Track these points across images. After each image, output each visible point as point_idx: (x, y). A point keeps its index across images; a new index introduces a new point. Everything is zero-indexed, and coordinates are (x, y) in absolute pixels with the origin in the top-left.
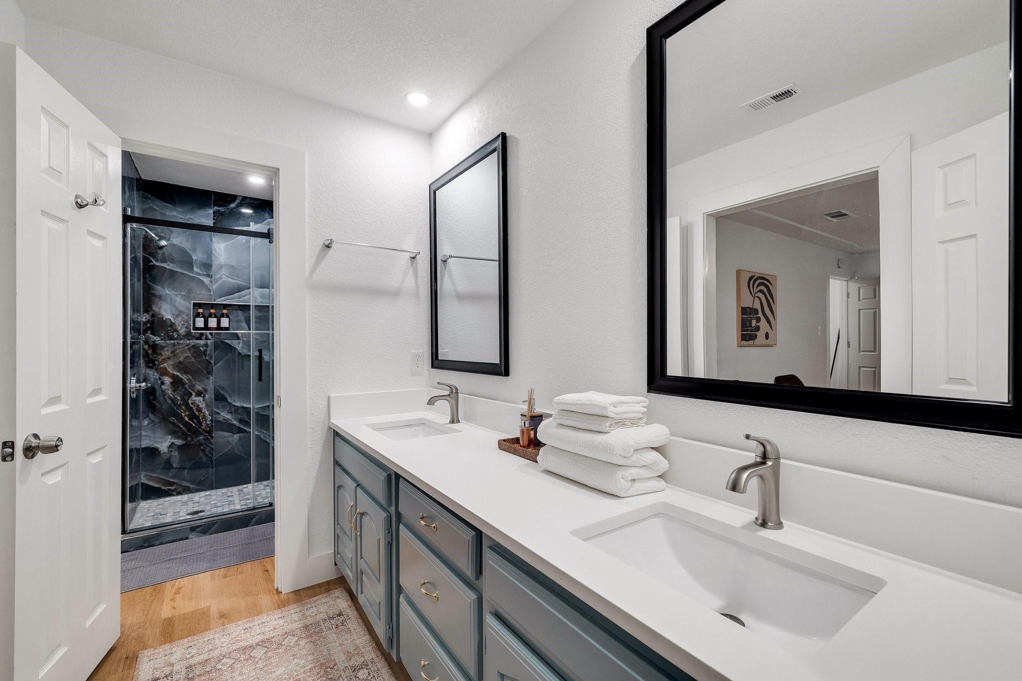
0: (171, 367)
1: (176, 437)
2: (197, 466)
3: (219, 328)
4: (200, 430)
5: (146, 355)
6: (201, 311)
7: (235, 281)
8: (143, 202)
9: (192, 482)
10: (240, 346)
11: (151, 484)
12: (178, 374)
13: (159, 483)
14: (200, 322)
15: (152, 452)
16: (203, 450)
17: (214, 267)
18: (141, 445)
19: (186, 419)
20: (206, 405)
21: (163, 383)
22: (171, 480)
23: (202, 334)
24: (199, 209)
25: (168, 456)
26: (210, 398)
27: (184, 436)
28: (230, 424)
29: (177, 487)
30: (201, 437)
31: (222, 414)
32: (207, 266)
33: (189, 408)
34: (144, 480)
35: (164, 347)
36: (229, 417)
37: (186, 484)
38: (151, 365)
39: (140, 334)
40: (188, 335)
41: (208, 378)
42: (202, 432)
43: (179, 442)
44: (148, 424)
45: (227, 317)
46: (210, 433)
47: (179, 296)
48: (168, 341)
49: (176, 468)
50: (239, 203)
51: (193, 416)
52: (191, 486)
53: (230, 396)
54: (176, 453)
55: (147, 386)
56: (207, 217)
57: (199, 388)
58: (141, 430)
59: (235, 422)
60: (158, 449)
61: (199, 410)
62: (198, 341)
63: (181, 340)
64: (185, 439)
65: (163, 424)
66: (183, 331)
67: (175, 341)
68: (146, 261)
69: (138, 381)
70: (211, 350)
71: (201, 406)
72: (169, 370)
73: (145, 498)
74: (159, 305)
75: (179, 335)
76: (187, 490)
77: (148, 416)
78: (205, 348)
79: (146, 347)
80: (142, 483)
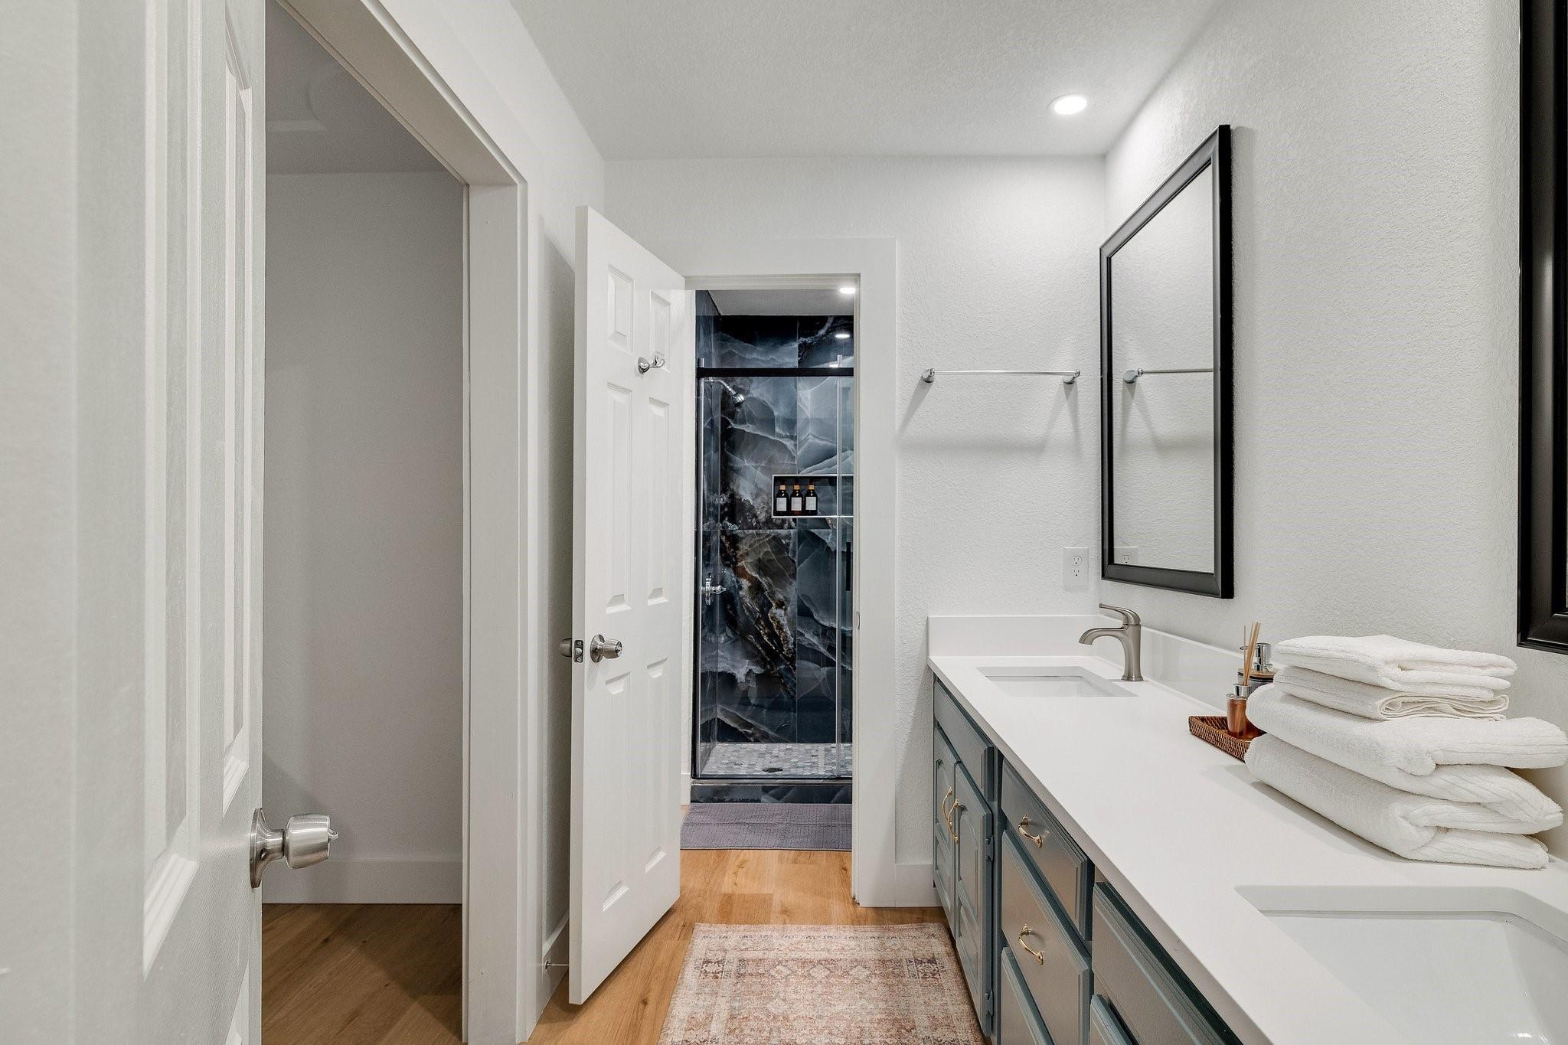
0: (749, 566)
1: (753, 662)
2: (776, 706)
3: (804, 512)
4: (781, 655)
5: (723, 550)
6: (783, 487)
7: (824, 442)
8: (722, 346)
9: (772, 728)
10: (829, 538)
11: (728, 721)
12: (757, 576)
13: (736, 722)
14: (782, 504)
15: (729, 679)
16: (784, 685)
17: (799, 425)
18: (717, 668)
19: (766, 638)
20: (788, 620)
21: (740, 588)
22: (749, 721)
23: (784, 521)
24: (783, 343)
25: (746, 686)
26: (792, 611)
27: (762, 662)
28: (816, 651)
29: (755, 731)
30: (782, 667)
31: (806, 635)
32: (791, 423)
33: (769, 625)
34: (720, 716)
35: (742, 538)
36: (815, 640)
37: (764, 728)
38: (728, 562)
39: (717, 522)
40: (769, 523)
41: (791, 584)
42: (783, 658)
43: (757, 670)
44: (725, 641)
45: (815, 495)
46: (792, 661)
47: (759, 469)
48: (746, 531)
49: (754, 705)
50: (829, 328)
51: (772, 636)
52: (771, 733)
53: (817, 611)
54: (753, 685)
55: (722, 590)
56: (790, 354)
57: (780, 597)
58: (717, 648)
59: (822, 649)
60: (735, 677)
61: (780, 628)
62: (779, 531)
63: (760, 529)
64: (764, 667)
65: (740, 643)
66: (762, 517)
67: (754, 531)
68: (725, 423)
69: (714, 584)
70: (794, 544)
71: (782, 622)
72: (747, 570)
73: (722, 739)
74: (737, 482)
75: (758, 522)
76: (764, 738)
77: (724, 631)
78: (787, 541)
79: (724, 538)
80: (718, 719)
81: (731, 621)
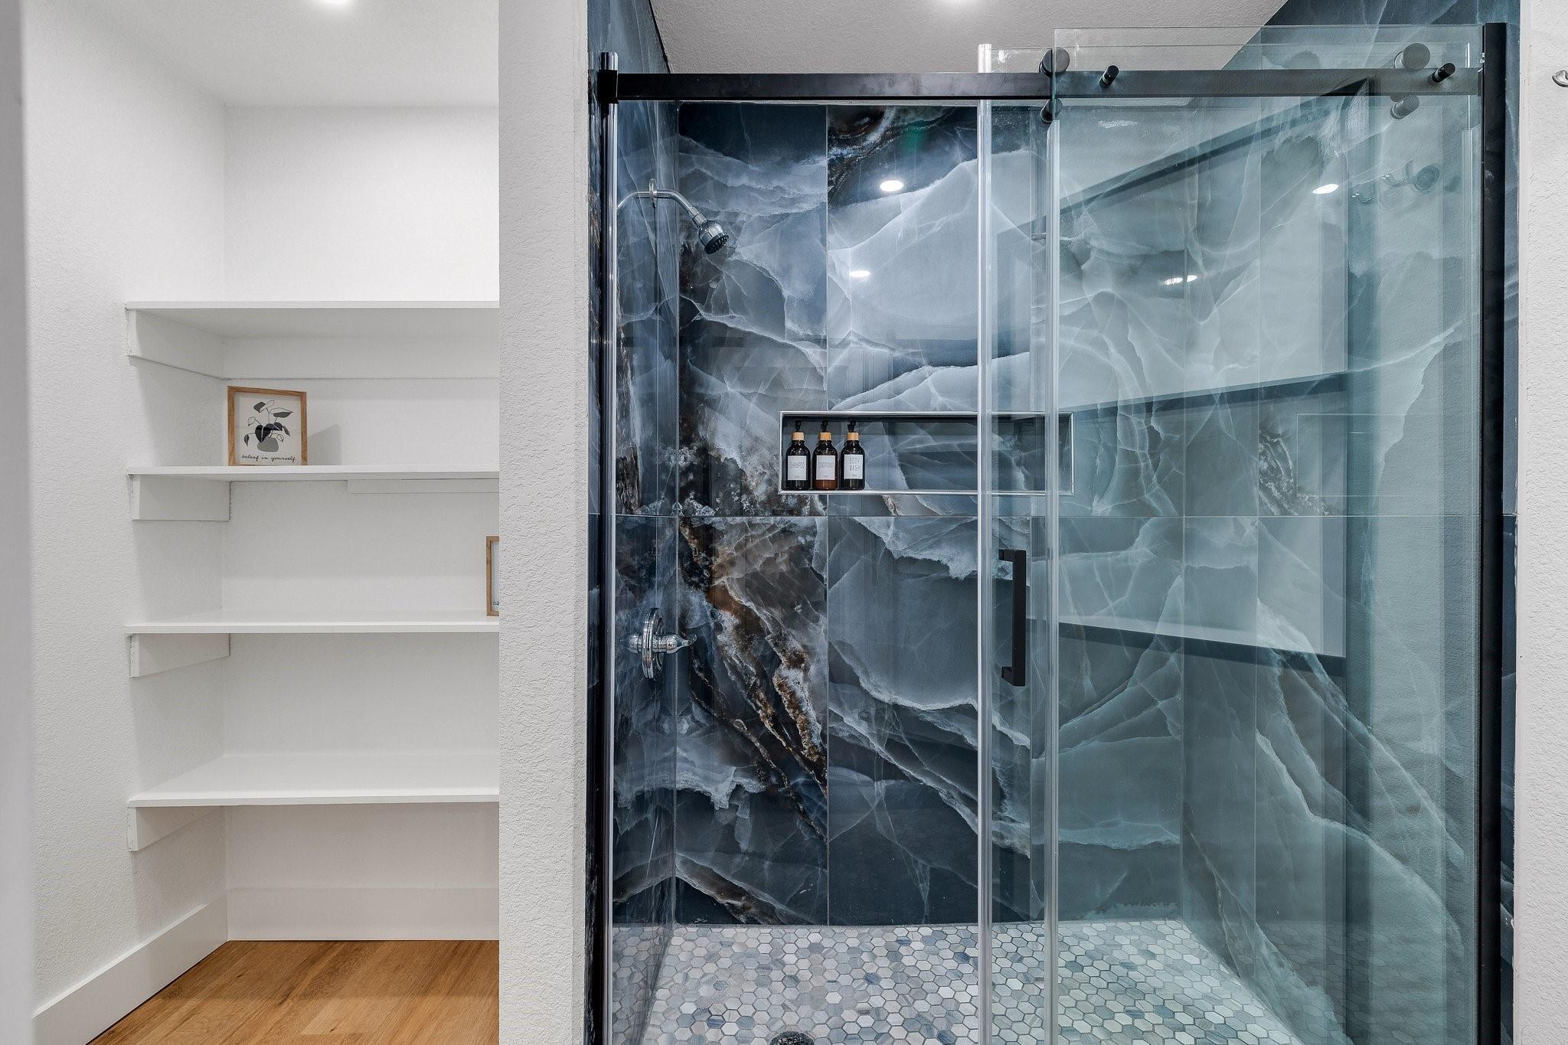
0: (736, 586)
1: (745, 771)
2: (789, 857)
3: (841, 482)
4: (797, 758)
5: (686, 555)
6: (799, 436)
7: (878, 350)
8: (681, 163)
9: (779, 892)
10: (890, 533)
11: (695, 883)
12: (751, 605)
13: (712, 885)
14: (798, 468)
15: (699, 803)
16: (804, 814)
17: (832, 309)
18: (674, 782)
19: (768, 725)
20: (812, 692)
21: (719, 628)
22: (736, 882)
23: (802, 500)
24: (798, 159)
25: (730, 817)
26: (820, 672)
27: (761, 770)
28: (863, 748)
29: (748, 904)
30: (800, 780)
31: (848, 720)
32: (815, 307)
33: (770, 691)
34: (682, 874)
35: (722, 533)
36: (862, 729)
37: (766, 898)
38: (695, 579)
39: (673, 501)
40: (773, 506)
41: (816, 620)
42: (802, 764)
43: (752, 786)
44: (690, 731)
45: (860, 451)
46: (819, 768)
47: (754, 399)
48: (729, 519)
49: (746, 853)
50: (888, 130)
51: (781, 720)
52: (778, 906)
53: (866, 673)
54: (745, 814)
55: (679, 644)
56: (813, 179)
57: (795, 644)
58: (674, 744)
59: (877, 747)
60: (709, 798)
61: (796, 705)
62: (793, 519)
63: (756, 515)
64: (766, 780)
65: (718, 735)
66: (760, 492)
67: (745, 519)
68: (687, 310)
69: (661, 632)
70: (822, 543)
71: (799, 694)
72: (732, 593)
73: (685, 919)
74: (712, 425)
75: (753, 502)
76: (765, 916)
77: (688, 711)
78: (809, 538)
79: (686, 532)
80: (678, 879)
81: (703, 692)
